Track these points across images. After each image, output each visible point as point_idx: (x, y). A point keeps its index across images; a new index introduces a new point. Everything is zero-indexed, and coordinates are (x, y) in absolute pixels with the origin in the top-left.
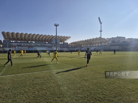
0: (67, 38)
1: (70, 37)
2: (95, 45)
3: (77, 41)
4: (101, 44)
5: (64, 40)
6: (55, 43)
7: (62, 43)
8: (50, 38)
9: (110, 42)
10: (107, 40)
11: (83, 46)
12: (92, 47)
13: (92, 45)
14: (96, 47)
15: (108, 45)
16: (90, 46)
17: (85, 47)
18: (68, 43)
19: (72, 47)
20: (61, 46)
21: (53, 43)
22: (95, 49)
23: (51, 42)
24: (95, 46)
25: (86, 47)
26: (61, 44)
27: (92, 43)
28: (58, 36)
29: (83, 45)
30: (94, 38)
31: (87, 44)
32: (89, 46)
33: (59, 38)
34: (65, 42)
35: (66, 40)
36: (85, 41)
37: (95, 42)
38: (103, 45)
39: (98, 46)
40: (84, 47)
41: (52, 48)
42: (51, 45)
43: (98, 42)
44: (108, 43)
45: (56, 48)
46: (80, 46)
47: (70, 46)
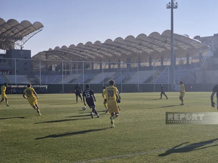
0: (28, 28)
1: (38, 26)
2: (147, 64)
3: (72, 46)
4: (173, 62)
5: (12, 37)
9: (207, 54)
10: (196, 46)
11: (97, 67)
12: (135, 70)
13: (136, 65)
14: (153, 72)
15: (198, 64)
16: (130, 69)
17: (106, 70)
18: (29, 52)
19: (48, 71)
22: (150, 79)
24: (151, 68)
25: (109, 70)
27: (134, 54)
29: (99, 60)
30: (143, 35)
31: (115, 56)
32: (123, 65)
34: (17, 47)
35: (21, 38)
36: (108, 43)
37: (149, 51)
38: (181, 65)
39: (162, 68)
40: (100, 71)
43: (160, 50)
44: (201, 57)
46: (87, 66)
47: (41, 66)
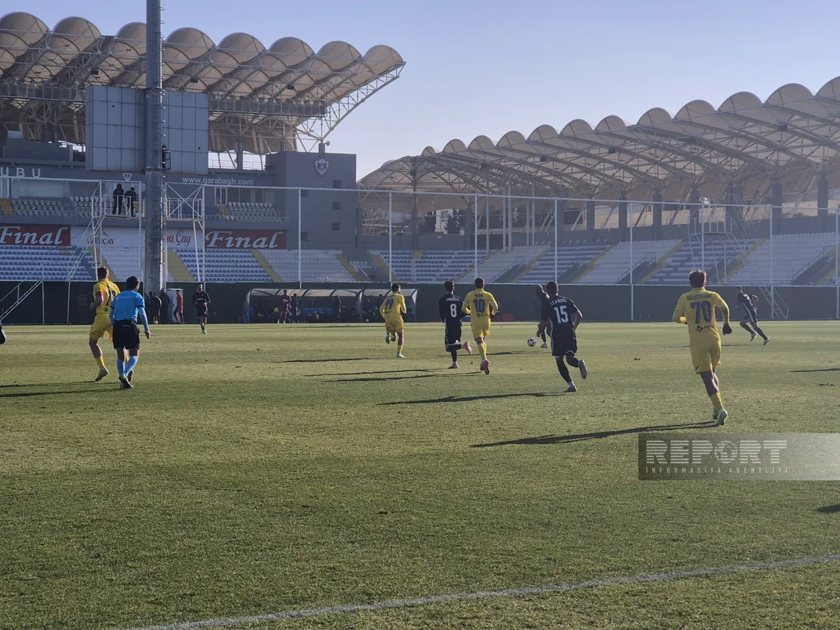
0: (345, 71)
1: (386, 62)
2: (810, 208)
3: (513, 136)
5: (288, 107)
6: (129, 161)
7: (254, 162)
8: (42, 73)
11: (607, 219)
13: (762, 212)
16: (737, 228)
17: (642, 234)
18: (350, 161)
19: (418, 234)
20: (234, 214)
21: (99, 162)
22: (822, 266)
23: (51, 133)
24: (823, 222)
25: (657, 232)
26: (239, 173)
27: (757, 169)
28: (181, 36)
29: (618, 194)
31: (679, 175)
32: (712, 213)
33: (189, 72)
34: (306, 145)
35: (319, 110)
36: (654, 126)
40: (621, 234)
41: (79, 239)
42: (46, 188)
45: (138, 239)
46: (570, 216)
47: (393, 217)
